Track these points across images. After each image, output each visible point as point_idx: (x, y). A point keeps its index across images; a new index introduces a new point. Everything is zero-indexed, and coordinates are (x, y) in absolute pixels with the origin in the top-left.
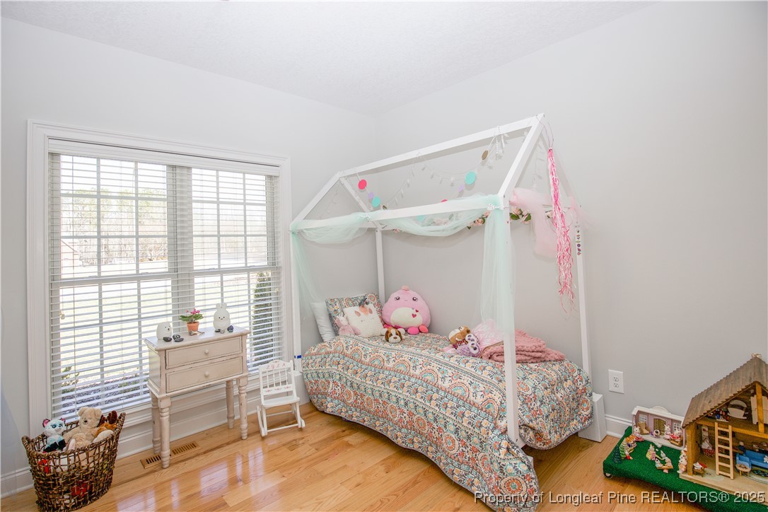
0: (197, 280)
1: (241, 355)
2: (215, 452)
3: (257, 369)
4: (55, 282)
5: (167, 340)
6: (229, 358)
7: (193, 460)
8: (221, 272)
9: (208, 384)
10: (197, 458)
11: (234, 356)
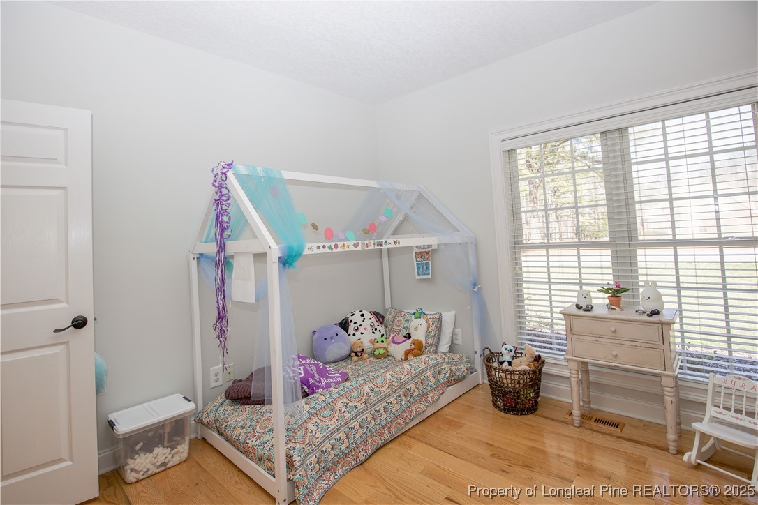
0: (640, 251)
1: (662, 347)
2: (627, 442)
3: (708, 378)
4: (518, 245)
5: (579, 307)
6: (644, 345)
7: (601, 436)
8: (675, 244)
9: (616, 365)
10: (607, 437)
11: (651, 346)
